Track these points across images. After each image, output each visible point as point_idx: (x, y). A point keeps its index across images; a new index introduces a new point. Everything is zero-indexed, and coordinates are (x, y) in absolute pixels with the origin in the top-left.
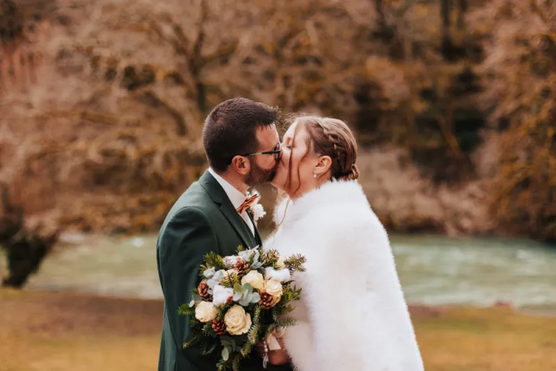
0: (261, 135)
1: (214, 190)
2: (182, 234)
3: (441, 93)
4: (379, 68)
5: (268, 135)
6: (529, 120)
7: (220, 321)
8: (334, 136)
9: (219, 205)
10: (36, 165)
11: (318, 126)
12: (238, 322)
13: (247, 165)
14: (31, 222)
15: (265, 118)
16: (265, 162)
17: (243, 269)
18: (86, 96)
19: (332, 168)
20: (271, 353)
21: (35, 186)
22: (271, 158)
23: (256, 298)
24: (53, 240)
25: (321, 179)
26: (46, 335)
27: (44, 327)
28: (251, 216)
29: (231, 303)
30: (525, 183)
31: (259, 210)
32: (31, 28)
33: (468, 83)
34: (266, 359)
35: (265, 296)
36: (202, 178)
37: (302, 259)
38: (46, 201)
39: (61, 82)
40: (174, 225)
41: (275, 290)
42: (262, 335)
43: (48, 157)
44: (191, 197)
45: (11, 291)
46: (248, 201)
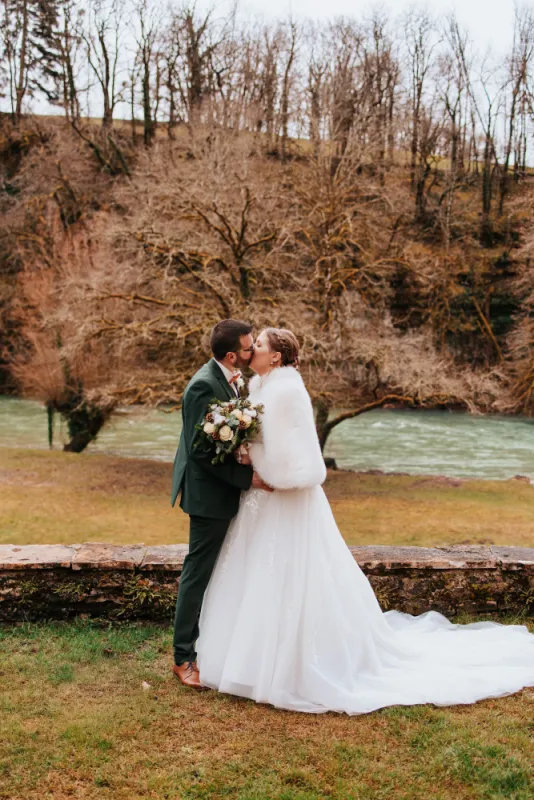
0: (242, 340)
1: (216, 370)
2: (198, 393)
3: (479, 279)
4: (416, 255)
5: (247, 340)
7: (217, 433)
8: (284, 341)
9: (219, 379)
10: (93, 342)
11: (275, 334)
12: (226, 434)
13: (235, 357)
14: (90, 394)
15: (246, 331)
16: (245, 355)
17: (231, 408)
18: (139, 280)
19: (282, 358)
20: (242, 456)
21: (94, 362)
22: (249, 353)
23: (237, 423)
24: (109, 410)
25: (275, 365)
26: (104, 494)
27: (102, 487)
28: (236, 385)
29: (223, 424)
31: (241, 382)
32: (90, 217)
33: (505, 269)
34: (239, 459)
35: (242, 423)
36: (210, 362)
37: (262, 406)
38: (103, 376)
39: (117, 267)
40: (193, 388)
41: (248, 420)
42: (238, 445)
43: (105, 335)
44: (202, 374)
45: (72, 455)
46: (235, 377)
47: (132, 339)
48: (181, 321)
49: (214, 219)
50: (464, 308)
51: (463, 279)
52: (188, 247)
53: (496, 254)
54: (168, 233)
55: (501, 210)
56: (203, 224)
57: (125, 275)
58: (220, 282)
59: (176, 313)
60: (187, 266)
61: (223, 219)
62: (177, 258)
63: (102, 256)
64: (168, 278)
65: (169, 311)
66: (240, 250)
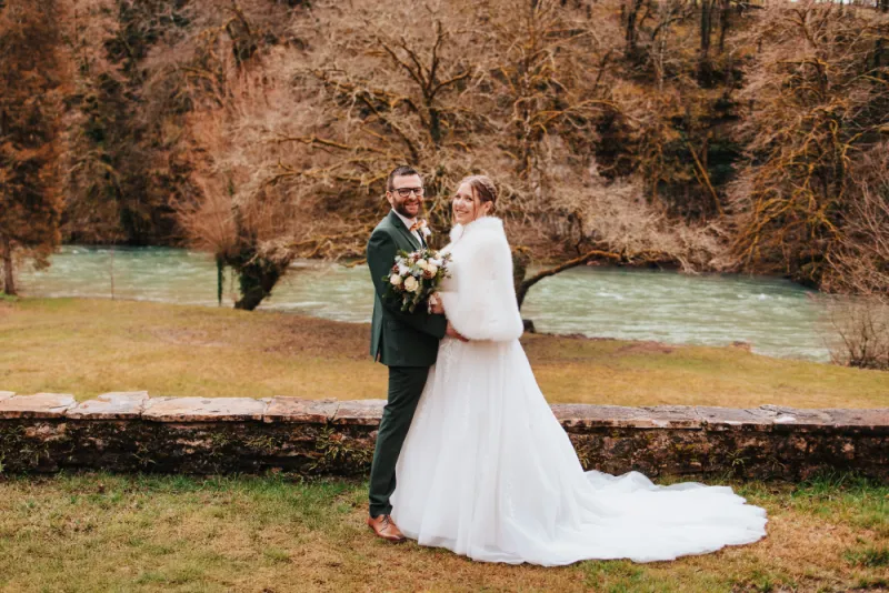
1: (395, 219)
3: (696, 123)
4: (625, 96)
6: (790, 153)
7: (402, 285)
10: (268, 190)
12: (412, 285)
14: (265, 246)
17: (417, 258)
18: (320, 121)
20: (433, 306)
21: (269, 211)
23: (421, 273)
24: (284, 264)
26: (278, 355)
27: (276, 348)
29: (408, 275)
30: (782, 221)
32: (266, 53)
33: (725, 112)
34: (430, 309)
35: (427, 273)
38: (279, 225)
39: (295, 107)
41: (432, 269)
42: (425, 294)
43: (281, 182)
44: (383, 225)
45: (243, 313)
47: (311, 187)
48: (365, 167)
49: (402, 55)
50: (678, 155)
51: (677, 122)
52: (374, 85)
53: (715, 95)
54: (353, 71)
55: (721, 47)
56: (390, 60)
57: (304, 116)
58: (409, 125)
59: (359, 158)
60: (371, 107)
61: (412, 55)
62: (362, 98)
63: (279, 95)
64: (350, 119)
65: (352, 156)
66: (431, 89)
